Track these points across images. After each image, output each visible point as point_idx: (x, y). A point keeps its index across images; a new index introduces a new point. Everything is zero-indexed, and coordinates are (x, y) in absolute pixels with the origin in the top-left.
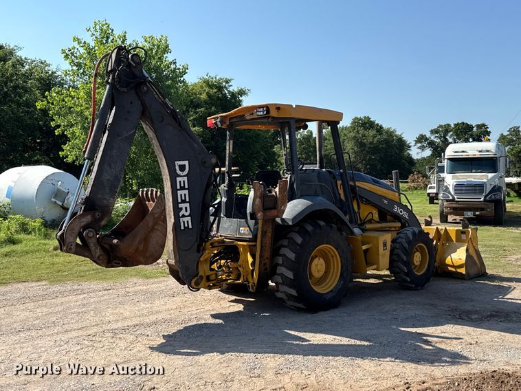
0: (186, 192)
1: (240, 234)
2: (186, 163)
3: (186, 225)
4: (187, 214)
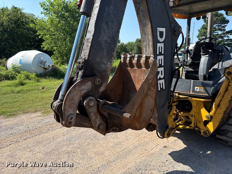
0: (162, 57)
3: (162, 87)
4: (162, 77)
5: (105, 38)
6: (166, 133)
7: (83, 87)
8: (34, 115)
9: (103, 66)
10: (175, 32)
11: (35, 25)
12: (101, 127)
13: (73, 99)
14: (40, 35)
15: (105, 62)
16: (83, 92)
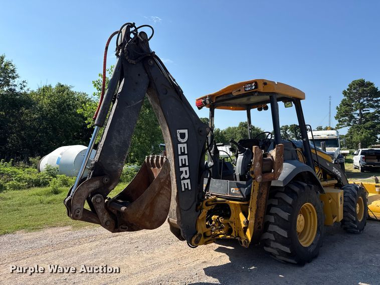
0: (186, 157)
1: (230, 193)
2: (186, 131)
3: (186, 187)
4: (187, 176)
5: (117, 143)
6: (194, 239)
7: (91, 185)
8: (61, 229)
9: (114, 167)
10: (201, 131)
11: (84, 110)
12: (108, 223)
13: (81, 195)
14: (89, 123)
15: (116, 163)
16: (90, 190)
